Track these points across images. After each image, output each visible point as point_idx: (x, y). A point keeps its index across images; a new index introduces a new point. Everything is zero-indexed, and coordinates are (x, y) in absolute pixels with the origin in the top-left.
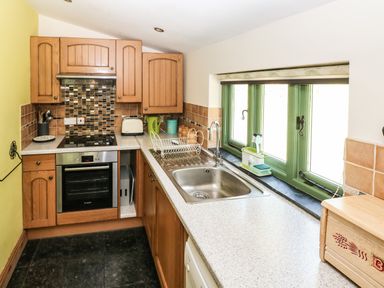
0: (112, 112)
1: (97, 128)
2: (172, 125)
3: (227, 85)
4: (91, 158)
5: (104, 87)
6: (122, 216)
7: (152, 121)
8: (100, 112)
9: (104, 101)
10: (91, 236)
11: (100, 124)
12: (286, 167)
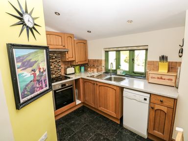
0: (60, 66)
1: (54, 74)
2: (83, 68)
3: (107, 52)
4: (65, 85)
5: (55, 55)
6: (77, 104)
7: (77, 68)
8: (55, 66)
9: (56, 61)
10: (67, 115)
11: (55, 72)
12: (129, 72)
